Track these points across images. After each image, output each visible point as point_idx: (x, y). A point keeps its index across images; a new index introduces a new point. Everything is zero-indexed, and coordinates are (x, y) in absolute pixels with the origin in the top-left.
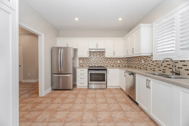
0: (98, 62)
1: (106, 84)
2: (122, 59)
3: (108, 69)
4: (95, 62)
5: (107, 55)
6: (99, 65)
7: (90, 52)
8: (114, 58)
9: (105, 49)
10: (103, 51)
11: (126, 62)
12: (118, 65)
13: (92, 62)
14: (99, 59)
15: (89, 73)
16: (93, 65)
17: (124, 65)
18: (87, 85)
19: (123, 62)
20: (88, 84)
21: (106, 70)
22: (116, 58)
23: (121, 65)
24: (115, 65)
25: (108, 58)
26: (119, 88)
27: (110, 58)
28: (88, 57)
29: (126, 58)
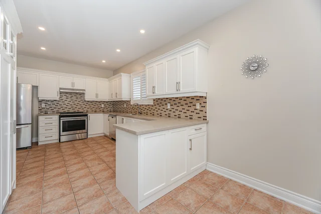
0: (75, 106)
1: (87, 133)
2: (107, 102)
3: (89, 115)
4: (69, 106)
5: (88, 97)
6: (76, 110)
7: (61, 93)
8: (97, 102)
9: (84, 90)
10: (81, 92)
11: (111, 106)
12: (101, 109)
13: (65, 106)
14: (76, 103)
15: (61, 121)
16: (66, 110)
17: (109, 109)
18: (57, 137)
19: (108, 106)
20: (60, 136)
21: (86, 115)
22: (100, 102)
23: (105, 110)
24: (98, 110)
25: (88, 101)
26: (103, 135)
27: (91, 102)
28: (58, 99)
29: (111, 102)
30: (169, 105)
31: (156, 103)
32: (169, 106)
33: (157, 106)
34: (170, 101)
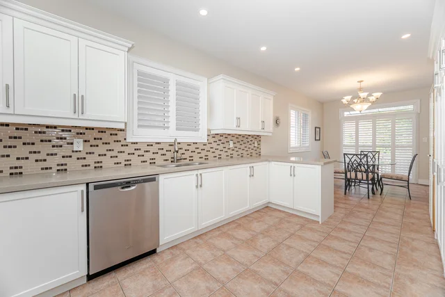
30: (231, 143)
31: (212, 140)
32: (231, 145)
33: (214, 145)
34: (233, 138)
